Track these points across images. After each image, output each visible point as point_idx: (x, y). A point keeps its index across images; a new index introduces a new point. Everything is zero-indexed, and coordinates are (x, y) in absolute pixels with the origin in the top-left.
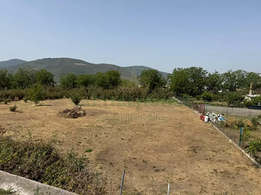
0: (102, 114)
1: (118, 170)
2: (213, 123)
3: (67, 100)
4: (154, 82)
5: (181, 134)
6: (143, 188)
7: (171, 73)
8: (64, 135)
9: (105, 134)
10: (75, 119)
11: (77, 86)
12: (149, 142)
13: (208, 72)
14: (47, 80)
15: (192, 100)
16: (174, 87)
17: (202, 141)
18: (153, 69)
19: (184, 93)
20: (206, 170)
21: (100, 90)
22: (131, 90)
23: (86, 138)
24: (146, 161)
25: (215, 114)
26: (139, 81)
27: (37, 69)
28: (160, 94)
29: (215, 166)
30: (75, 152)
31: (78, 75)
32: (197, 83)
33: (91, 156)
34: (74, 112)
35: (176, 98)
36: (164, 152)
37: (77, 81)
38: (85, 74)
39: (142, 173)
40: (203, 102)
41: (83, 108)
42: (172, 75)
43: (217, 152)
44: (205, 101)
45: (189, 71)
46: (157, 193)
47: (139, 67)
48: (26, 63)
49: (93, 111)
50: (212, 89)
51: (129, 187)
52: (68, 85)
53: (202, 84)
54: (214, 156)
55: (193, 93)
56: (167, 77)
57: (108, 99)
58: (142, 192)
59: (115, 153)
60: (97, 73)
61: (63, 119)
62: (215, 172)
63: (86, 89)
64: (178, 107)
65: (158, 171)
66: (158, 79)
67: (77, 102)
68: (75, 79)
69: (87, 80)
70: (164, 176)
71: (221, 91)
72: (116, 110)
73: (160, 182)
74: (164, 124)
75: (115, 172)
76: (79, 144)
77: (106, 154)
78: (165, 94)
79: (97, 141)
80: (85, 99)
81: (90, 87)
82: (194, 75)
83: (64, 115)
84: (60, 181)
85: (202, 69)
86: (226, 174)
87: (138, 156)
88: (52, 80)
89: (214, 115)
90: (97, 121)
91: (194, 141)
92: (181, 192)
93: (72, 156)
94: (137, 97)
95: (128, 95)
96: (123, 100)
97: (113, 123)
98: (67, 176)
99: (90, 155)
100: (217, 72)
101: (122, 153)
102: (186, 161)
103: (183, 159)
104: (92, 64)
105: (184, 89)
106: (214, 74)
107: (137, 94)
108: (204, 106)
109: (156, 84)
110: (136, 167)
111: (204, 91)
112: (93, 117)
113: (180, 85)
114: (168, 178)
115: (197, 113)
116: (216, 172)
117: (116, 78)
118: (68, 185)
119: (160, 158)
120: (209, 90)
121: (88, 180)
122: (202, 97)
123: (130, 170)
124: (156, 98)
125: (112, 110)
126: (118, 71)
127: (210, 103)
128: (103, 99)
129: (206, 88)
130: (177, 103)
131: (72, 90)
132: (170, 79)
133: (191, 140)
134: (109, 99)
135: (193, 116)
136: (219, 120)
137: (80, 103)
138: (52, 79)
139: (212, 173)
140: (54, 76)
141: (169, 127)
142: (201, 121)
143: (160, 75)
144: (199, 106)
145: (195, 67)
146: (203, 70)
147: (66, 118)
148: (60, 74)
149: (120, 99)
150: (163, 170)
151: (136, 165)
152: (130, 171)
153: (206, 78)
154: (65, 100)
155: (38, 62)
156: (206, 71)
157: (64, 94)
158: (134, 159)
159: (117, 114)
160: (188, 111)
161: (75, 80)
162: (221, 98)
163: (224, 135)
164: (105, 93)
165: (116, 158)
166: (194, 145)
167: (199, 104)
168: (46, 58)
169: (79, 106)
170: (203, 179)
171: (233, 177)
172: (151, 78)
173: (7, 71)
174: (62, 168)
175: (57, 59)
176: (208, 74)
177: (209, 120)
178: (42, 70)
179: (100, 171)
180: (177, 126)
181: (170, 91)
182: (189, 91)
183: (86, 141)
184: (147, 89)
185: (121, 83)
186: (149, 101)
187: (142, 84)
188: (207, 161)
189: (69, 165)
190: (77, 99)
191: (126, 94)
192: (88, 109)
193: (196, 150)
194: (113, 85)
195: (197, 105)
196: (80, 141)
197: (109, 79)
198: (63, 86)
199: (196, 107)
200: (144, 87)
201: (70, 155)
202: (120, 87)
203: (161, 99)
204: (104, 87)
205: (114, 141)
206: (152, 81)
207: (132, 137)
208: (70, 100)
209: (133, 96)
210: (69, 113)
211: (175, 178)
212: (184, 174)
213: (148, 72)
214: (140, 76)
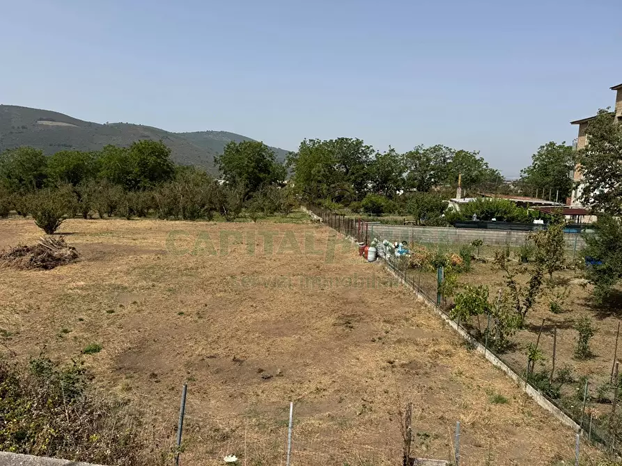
0: (124, 255)
2: (385, 260)
3: (21, 221)
4: (257, 171)
5: (318, 292)
6: (235, 423)
7: (296, 151)
8: (16, 316)
9: (133, 306)
10: (47, 272)
11: (50, 181)
12: (249, 316)
13: (374, 151)
15: (343, 213)
16: (304, 185)
17: (362, 302)
18: (253, 140)
19: (326, 197)
20: (372, 365)
21: (115, 192)
22: (197, 193)
23: (81, 320)
24: (242, 359)
25: (390, 241)
26: (220, 169)
28: (272, 201)
29: (391, 353)
30: (53, 357)
31: (49, 153)
32: (353, 174)
33: (99, 364)
34: (43, 252)
35: (308, 209)
36: (281, 334)
37: (49, 170)
38: (70, 150)
39: (230, 389)
40: (365, 217)
41: (69, 240)
42: (298, 157)
43: (394, 324)
44: (370, 215)
45: (334, 147)
46: (267, 429)
47: (218, 133)
49: (100, 248)
50: (382, 188)
51: (201, 424)
52: (21, 180)
53: (362, 177)
54: (387, 332)
55: (345, 196)
56: (286, 161)
57: (140, 216)
58: (233, 431)
59: (164, 349)
60: (105, 148)
61: (12, 272)
62: (391, 365)
63: (75, 192)
65: (269, 378)
66: (266, 166)
67: (50, 227)
68: (42, 163)
69: (78, 167)
70: (284, 389)
71: (402, 192)
72: (163, 243)
73: (273, 402)
74: (282, 270)
75: (164, 393)
76: (64, 335)
77: (139, 353)
78: (283, 201)
79: (113, 323)
80: (74, 216)
81: (87, 186)
82: (345, 157)
83: (15, 261)
84: (12, 434)
85: (361, 142)
86: (412, 369)
87: (220, 351)
89: (386, 245)
90: (110, 273)
91: (346, 303)
92: (321, 419)
93: (43, 368)
94: (215, 209)
95: (193, 206)
96: (180, 216)
97: (154, 276)
98: (30, 419)
99: (94, 360)
100: (393, 150)
101: (180, 347)
102: (330, 349)
103: (323, 345)
104: (90, 124)
105: (326, 189)
106: (386, 153)
107: (215, 200)
108: (367, 226)
109: (261, 176)
110: (218, 376)
111: (366, 193)
112: (98, 263)
113: (316, 180)
114: (292, 391)
115: (353, 242)
116: (393, 367)
117: (159, 161)
118: (34, 442)
119: (272, 349)
120: (376, 189)
121: (91, 421)
122: (363, 206)
123: (201, 384)
124: (263, 210)
125: (152, 243)
126: (164, 142)
127: (379, 218)
128: (124, 216)
129: (370, 186)
130: (311, 220)
131: (34, 193)
132: (293, 166)
133: (341, 301)
134: (142, 214)
136: (398, 254)
137: (60, 229)
139: (384, 368)
142: (362, 258)
143: (270, 156)
145: (346, 139)
146: (364, 145)
147: (22, 269)
149: (171, 214)
150: (281, 375)
151: (217, 372)
152: (201, 388)
153: (371, 164)
154: (14, 222)
156: (371, 148)
157: (12, 206)
158: (211, 357)
159: (163, 253)
161: (42, 168)
162: (401, 206)
163: (408, 286)
164: (129, 200)
165: (166, 361)
166: (346, 313)
167: (357, 221)
169: (58, 236)
171: (426, 373)
172: (248, 162)
174: (15, 400)
176: (374, 154)
177: (377, 255)
179: (127, 396)
180: (311, 272)
181: (294, 194)
182: (336, 194)
183: (84, 326)
184: (241, 188)
185: (171, 175)
186: (245, 217)
187: (228, 176)
188: (374, 344)
189: (36, 391)
190: (50, 217)
191: (187, 202)
192: (85, 242)
193: (351, 322)
194: (151, 180)
195: (352, 225)
196: (66, 327)
197: (138, 164)
198: (7, 185)
199: (349, 227)
200: (233, 183)
201: (38, 366)
202: (170, 183)
203: (276, 213)
204: (128, 184)
205: (160, 320)
206: (251, 170)
207: (207, 308)
208: (29, 221)
209: (206, 207)
210: (29, 256)
211: (306, 390)
212: (327, 378)
213: (241, 149)
214: (222, 156)
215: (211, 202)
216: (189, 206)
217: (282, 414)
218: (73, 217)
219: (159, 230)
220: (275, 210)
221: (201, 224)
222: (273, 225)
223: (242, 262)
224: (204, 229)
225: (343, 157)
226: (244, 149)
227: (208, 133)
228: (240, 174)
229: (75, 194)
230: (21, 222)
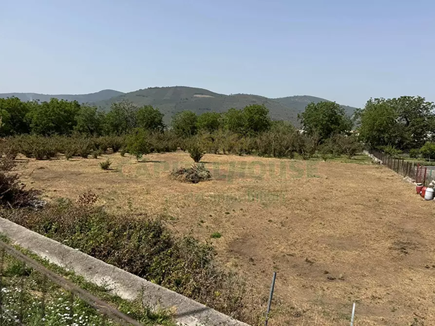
1: (264, 272)
3: (182, 153)
4: (329, 124)
5: (377, 220)
6: (306, 306)
7: (363, 108)
8: (178, 209)
9: (241, 211)
10: (194, 185)
11: (198, 131)
12: (317, 230)
14: (153, 122)
15: (401, 158)
16: (368, 134)
17: (418, 233)
18: (328, 101)
19: (387, 144)
21: (234, 138)
22: (284, 139)
23: (211, 216)
24: (312, 261)
26: (301, 123)
27: (139, 104)
28: (340, 146)
30: (195, 236)
31: (198, 114)
32: (413, 125)
33: (220, 245)
34: (193, 173)
35: (371, 153)
37: (198, 124)
38: (210, 112)
39: (303, 281)
40: (423, 161)
42: (364, 112)
44: (428, 161)
45: (397, 104)
46: (331, 317)
47: (301, 97)
48: (122, 96)
51: (282, 301)
52: (184, 130)
53: (422, 128)
55: (405, 144)
56: (354, 116)
57: (247, 154)
58: (304, 312)
59: (259, 243)
60: (229, 110)
61: (177, 183)
63: (211, 137)
64: (374, 170)
65: (332, 279)
66: (336, 119)
67: (197, 158)
68: (195, 120)
69: (213, 122)
70: (344, 290)
73: (335, 298)
74: (346, 199)
75: (258, 273)
76: (201, 224)
77: (243, 243)
78: (349, 146)
79: (228, 221)
81: (218, 134)
82: (406, 112)
83: (178, 177)
84: (174, 280)
85: (423, 99)
87: (296, 252)
88: (160, 123)
90: (228, 189)
91: (402, 232)
92: (375, 321)
93: (190, 242)
94: (296, 151)
95: (281, 148)
96: (271, 155)
98: (183, 273)
99: (217, 242)
101: (269, 244)
102: (386, 268)
103: (379, 263)
104: (221, 95)
105: (387, 137)
107: (296, 144)
108: (426, 169)
109: (332, 127)
110: (294, 269)
111: (425, 142)
112: (222, 182)
113: (379, 131)
114: (351, 293)
115: (410, 182)
117: (261, 118)
118: (185, 288)
119: (336, 259)
121: (215, 282)
122: (422, 152)
123: (283, 273)
124: (332, 152)
126: (265, 105)
128: (237, 153)
129: (429, 135)
130: (373, 162)
131: (190, 138)
132: (359, 119)
133: (397, 230)
134: (249, 153)
135: (401, 188)
137: (201, 160)
138: (160, 121)
140: (163, 115)
141: (356, 204)
142: (419, 197)
143: (341, 112)
144: (416, 169)
145: (409, 97)
146: (425, 102)
147: (182, 182)
148: (172, 113)
149: (266, 153)
150: (342, 279)
151: (294, 267)
152: (283, 276)
153: (431, 117)
154: (179, 154)
155: (140, 94)
156: (432, 104)
157: (178, 145)
158: (290, 255)
160: (392, 178)
161: (195, 123)
164: (242, 143)
165: (260, 252)
166: (401, 240)
167: (415, 165)
168: (151, 88)
169: (201, 164)
170: (419, 302)
172: (323, 117)
173: (97, 109)
174: (176, 260)
175: (168, 88)
177: (434, 195)
178: (146, 107)
179: (234, 270)
180: (369, 204)
181: (359, 141)
182: (397, 142)
183: (212, 220)
184: (316, 136)
185: (268, 127)
186: (317, 157)
187: (307, 127)
188: (428, 270)
189: (187, 257)
190: (197, 152)
191: (277, 146)
193: (406, 248)
194: (255, 130)
195: (410, 168)
196: (203, 219)
197: (248, 120)
198: (177, 132)
199: (408, 170)
200: (310, 133)
201: (188, 241)
202: (267, 132)
203: (342, 155)
204: (241, 133)
205: (256, 223)
206: (324, 122)
207: (288, 220)
208: (186, 154)
209: (289, 149)
210: (184, 176)
211: (365, 295)
212: (382, 289)
213: (318, 107)
214: (303, 113)
215: (293, 146)
216: (278, 148)
217: (343, 309)
218: (209, 153)
220: (341, 153)
222: (340, 164)
223: (315, 190)
225: (404, 112)
226: (321, 107)
227: (295, 97)
228: (316, 126)
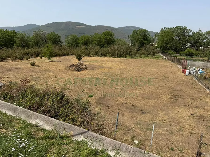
0: (99, 68)
1: (113, 111)
2: (193, 75)
4: (143, 40)
5: (164, 85)
6: (132, 126)
7: (159, 32)
10: (79, 72)
11: (79, 45)
12: (138, 91)
13: (192, 31)
14: (56, 41)
15: (176, 56)
16: (161, 45)
17: (182, 91)
18: (142, 29)
19: (169, 50)
20: (184, 114)
21: (97, 48)
22: (122, 48)
23: (88, 87)
24: (135, 105)
25: (196, 68)
26: (130, 40)
27: (48, 31)
28: (148, 51)
29: (193, 111)
30: (81, 97)
31: (79, 36)
32: (182, 40)
33: (93, 101)
34: (78, 66)
35: (162, 54)
36: (149, 99)
37: (79, 41)
38: (85, 35)
39: (131, 114)
40: (185, 57)
41: (84, 63)
42: (159, 34)
43: (195, 100)
44: (188, 57)
45: (174, 30)
46: (144, 130)
47: (130, 27)
48: (39, 27)
49: (93, 66)
50: (194, 46)
51: (122, 124)
52: (72, 44)
53: (185, 42)
54: (192, 103)
55: (177, 49)
56: (155, 36)
57: (104, 56)
58: (132, 128)
59: (111, 99)
60: (95, 34)
61: (70, 72)
62: (192, 115)
64: (163, 62)
65: (144, 113)
66: (147, 38)
67: (79, 59)
68: (77, 39)
69: (87, 40)
70: (150, 117)
71: (203, 47)
72: (111, 65)
73: (146, 121)
74: (151, 77)
75: (111, 112)
76: (83, 91)
77: (104, 99)
78: (152, 51)
79: (96, 89)
80: (86, 56)
81: (89, 46)
82: (179, 34)
83: (71, 69)
85: (187, 28)
86: (201, 118)
87: (128, 102)
88: (59, 41)
89: (194, 69)
91: (176, 90)
92: (163, 130)
94: (127, 54)
96: (116, 56)
97: (108, 76)
98: (76, 115)
99: (91, 99)
100: (200, 31)
101: (115, 99)
102: (168, 107)
103: (165, 105)
104: (90, 26)
105: (169, 46)
106: (197, 32)
107: (128, 51)
108: (187, 61)
109: (145, 42)
110: (127, 110)
111: (186, 48)
112: (92, 70)
113: (166, 43)
114: (153, 119)
115: (179, 67)
116: (193, 116)
117: (110, 38)
118: (77, 122)
119: (146, 104)
120: (191, 47)
121: (91, 118)
122: (185, 53)
123: (122, 111)
124: (144, 54)
125: (108, 65)
126: (112, 31)
127: (192, 58)
128: (100, 56)
129: (189, 45)
130: (163, 58)
131: (75, 48)
132: (157, 38)
133: (173, 90)
134: (105, 56)
135: (175, 70)
136: (199, 73)
137: (82, 60)
138: (59, 40)
139: (189, 116)
140: (61, 37)
141: (155, 79)
142: (183, 74)
143: (149, 34)
144: (182, 61)
145: (180, 27)
146: (187, 29)
147: (73, 71)
148: (66, 35)
149: (113, 56)
150: (149, 113)
151: (127, 108)
152: (122, 113)
153: (190, 36)
154: (70, 57)
155: (48, 26)
156: (191, 30)
157: (70, 52)
158: (125, 103)
159: (111, 68)
160: (171, 65)
161: (77, 41)
162: (202, 54)
163: (202, 86)
164: (101, 51)
165: (111, 103)
166: (175, 94)
167: (182, 59)
168: (54, 23)
169: (82, 62)
170: (182, 121)
171: (208, 121)
172: (140, 37)
173: (25, 34)
174: (72, 109)
175: (63, 23)
176: (192, 32)
177: (190, 73)
178: (51, 33)
179: (100, 111)
180: (161, 78)
181: (157, 48)
182: (174, 48)
183: (88, 89)
184: (137, 46)
185: (114, 43)
186: (137, 57)
187: (133, 42)
188: (186, 107)
189: (77, 107)
190: (79, 56)
192: (89, 64)
193: (176, 98)
194: (108, 44)
195: (180, 61)
196: (84, 89)
197: (104, 39)
198: (68, 46)
199: (179, 62)
200: (134, 45)
201: (77, 99)
202: (114, 45)
203: (149, 56)
204: (101, 46)
205: (109, 89)
206: (141, 40)
207: (124, 87)
208: (74, 57)
209: (124, 53)
210: (74, 68)
211: (158, 119)
212: (166, 116)
213: (138, 32)
214: (131, 35)
215: (126, 52)
216: (119, 53)
217: (149, 126)
219: (110, 61)
220: (149, 55)
221: (123, 59)
222: (148, 60)
223: (136, 73)
224: (124, 60)
225: (178, 34)
226: (139, 32)
227: (127, 27)
228: (137, 42)
229: (86, 49)
230: (72, 57)
